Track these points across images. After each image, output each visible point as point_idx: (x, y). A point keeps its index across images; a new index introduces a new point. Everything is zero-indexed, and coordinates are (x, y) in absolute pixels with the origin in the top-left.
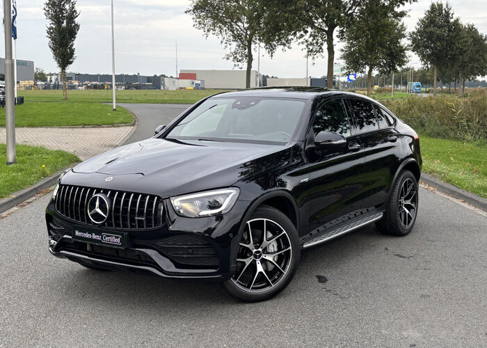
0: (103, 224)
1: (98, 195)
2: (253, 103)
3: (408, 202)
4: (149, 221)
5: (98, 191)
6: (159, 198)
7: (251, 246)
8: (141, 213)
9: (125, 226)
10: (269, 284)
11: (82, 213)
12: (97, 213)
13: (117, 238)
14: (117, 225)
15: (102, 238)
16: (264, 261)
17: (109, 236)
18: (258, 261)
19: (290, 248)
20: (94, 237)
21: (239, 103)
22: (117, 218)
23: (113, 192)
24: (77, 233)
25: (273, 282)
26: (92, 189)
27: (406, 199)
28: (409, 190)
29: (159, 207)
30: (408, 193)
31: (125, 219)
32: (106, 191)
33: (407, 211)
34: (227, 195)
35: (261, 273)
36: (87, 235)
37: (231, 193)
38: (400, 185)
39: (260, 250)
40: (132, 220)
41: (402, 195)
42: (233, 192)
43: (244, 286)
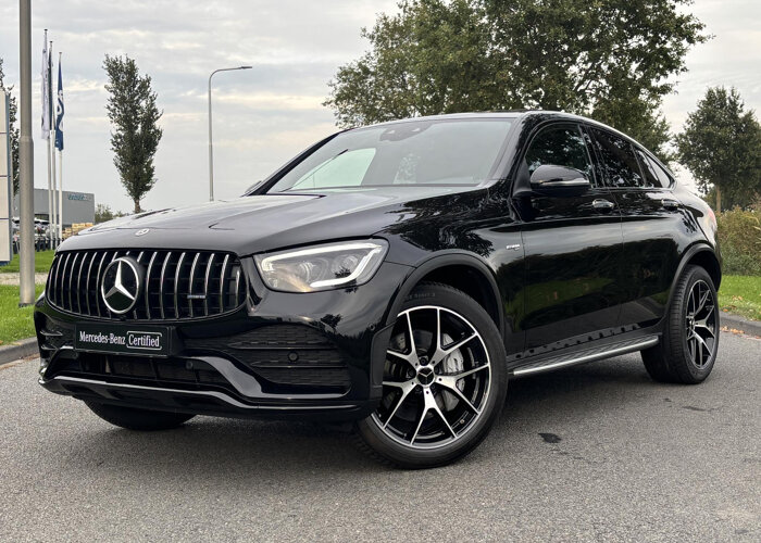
0: (130, 315)
1: (121, 259)
2: (418, 130)
3: (702, 324)
4: (213, 300)
5: (122, 252)
6: (233, 256)
7: (412, 358)
8: (198, 288)
9: (170, 314)
10: (448, 434)
11: (92, 298)
12: (119, 294)
13: (154, 337)
14: (156, 314)
15: (127, 341)
16: (439, 390)
17: (139, 336)
18: (427, 389)
19: (488, 365)
20: (115, 339)
21: (393, 132)
22: (154, 301)
23: (148, 252)
24: (83, 337)
25: (456, 431)
26: (111, 251)
27: (698, 318)
28: (703, 301)
29: (233, 275)
30: (701, 307)
31: (169, 301)
32: (134, 252)
33: (701, 340)
34: (364, 252)
35: (432, 410)
36: (100, 339)
37: (371, 249)
38: (686, 290)
39: (430, 366)
40: (183, 301)
41: (690, 309)
42: (376, 249)
43: (402, 436)
